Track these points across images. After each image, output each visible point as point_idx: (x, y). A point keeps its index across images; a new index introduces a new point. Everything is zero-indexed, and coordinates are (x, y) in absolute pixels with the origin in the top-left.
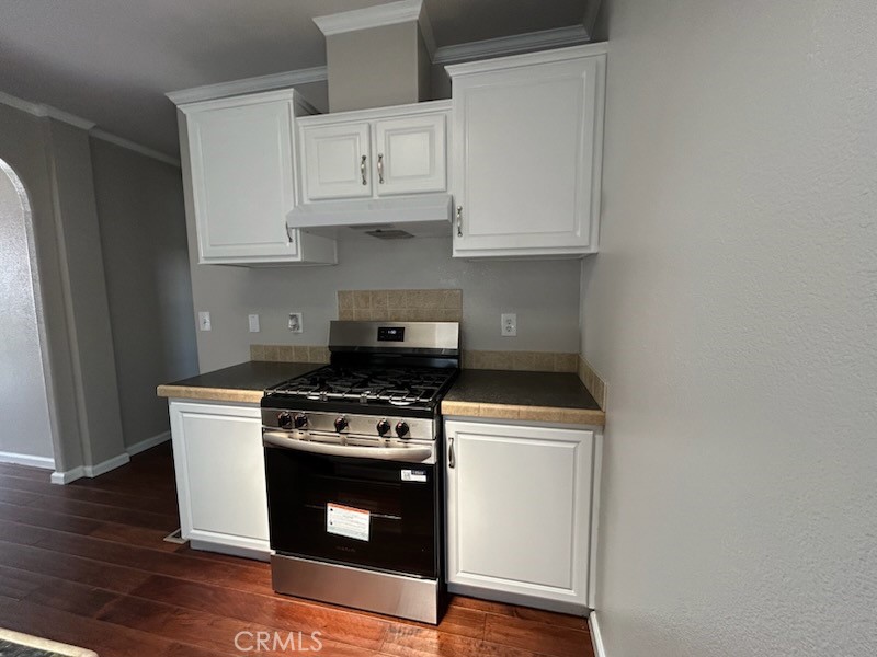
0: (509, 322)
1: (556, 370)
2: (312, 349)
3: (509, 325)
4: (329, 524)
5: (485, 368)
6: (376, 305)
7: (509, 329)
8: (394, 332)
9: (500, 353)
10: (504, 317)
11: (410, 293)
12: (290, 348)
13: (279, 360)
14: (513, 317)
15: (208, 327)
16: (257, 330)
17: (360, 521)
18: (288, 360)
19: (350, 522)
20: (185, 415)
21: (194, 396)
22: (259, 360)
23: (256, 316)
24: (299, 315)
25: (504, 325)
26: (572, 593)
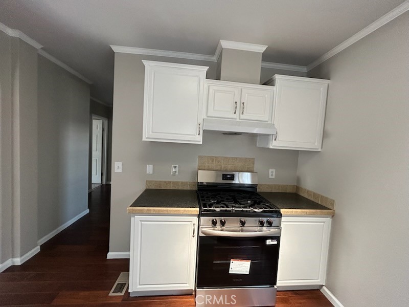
0: (272, 172)
1: (288, 192)
2: (182, 183)
3: (272, 173)
4: (230, 269)
5: (262, 191)
6: (217, 163)
7: (272, 175)
8: (229, 176)
9: (268, 185)
10: (270, 170)
11: (233, 158)
12: (170, 182)
13: (163, 188)
14: (274, 170)
15: (120, 171)
16: (152, 173)
17: (246, 265)
18: (168, 188)
19: (240, 267)
20: (143, 223)
21: (152, 212)
22: (151, 188)
23: (152, 166)
24: (177, 166)
25: (270, 174)
26: (319, 280)
